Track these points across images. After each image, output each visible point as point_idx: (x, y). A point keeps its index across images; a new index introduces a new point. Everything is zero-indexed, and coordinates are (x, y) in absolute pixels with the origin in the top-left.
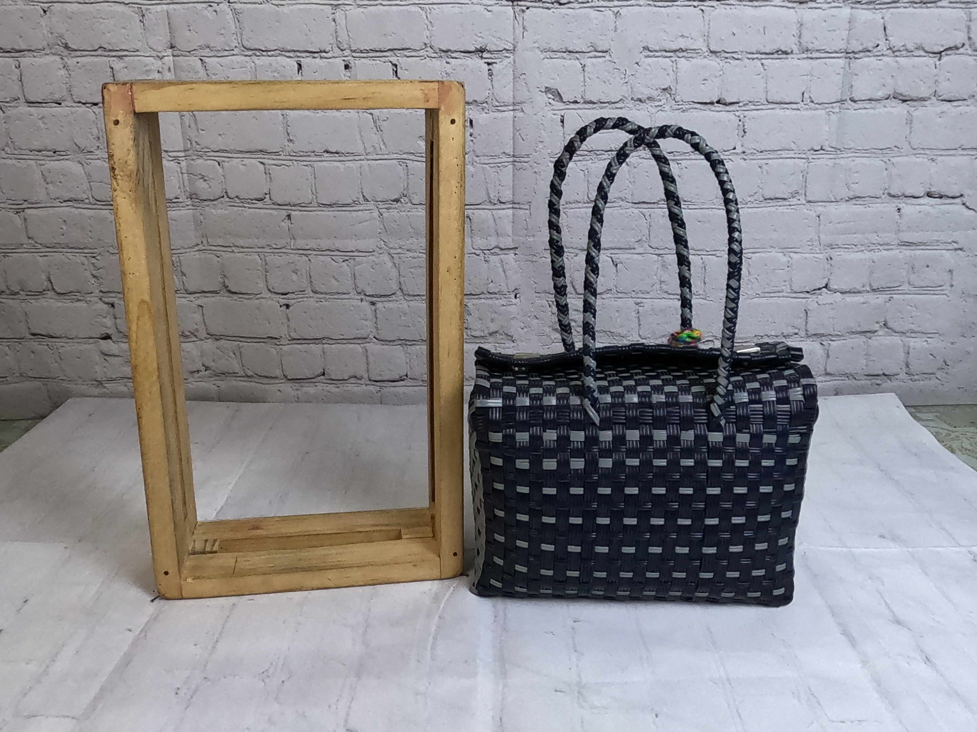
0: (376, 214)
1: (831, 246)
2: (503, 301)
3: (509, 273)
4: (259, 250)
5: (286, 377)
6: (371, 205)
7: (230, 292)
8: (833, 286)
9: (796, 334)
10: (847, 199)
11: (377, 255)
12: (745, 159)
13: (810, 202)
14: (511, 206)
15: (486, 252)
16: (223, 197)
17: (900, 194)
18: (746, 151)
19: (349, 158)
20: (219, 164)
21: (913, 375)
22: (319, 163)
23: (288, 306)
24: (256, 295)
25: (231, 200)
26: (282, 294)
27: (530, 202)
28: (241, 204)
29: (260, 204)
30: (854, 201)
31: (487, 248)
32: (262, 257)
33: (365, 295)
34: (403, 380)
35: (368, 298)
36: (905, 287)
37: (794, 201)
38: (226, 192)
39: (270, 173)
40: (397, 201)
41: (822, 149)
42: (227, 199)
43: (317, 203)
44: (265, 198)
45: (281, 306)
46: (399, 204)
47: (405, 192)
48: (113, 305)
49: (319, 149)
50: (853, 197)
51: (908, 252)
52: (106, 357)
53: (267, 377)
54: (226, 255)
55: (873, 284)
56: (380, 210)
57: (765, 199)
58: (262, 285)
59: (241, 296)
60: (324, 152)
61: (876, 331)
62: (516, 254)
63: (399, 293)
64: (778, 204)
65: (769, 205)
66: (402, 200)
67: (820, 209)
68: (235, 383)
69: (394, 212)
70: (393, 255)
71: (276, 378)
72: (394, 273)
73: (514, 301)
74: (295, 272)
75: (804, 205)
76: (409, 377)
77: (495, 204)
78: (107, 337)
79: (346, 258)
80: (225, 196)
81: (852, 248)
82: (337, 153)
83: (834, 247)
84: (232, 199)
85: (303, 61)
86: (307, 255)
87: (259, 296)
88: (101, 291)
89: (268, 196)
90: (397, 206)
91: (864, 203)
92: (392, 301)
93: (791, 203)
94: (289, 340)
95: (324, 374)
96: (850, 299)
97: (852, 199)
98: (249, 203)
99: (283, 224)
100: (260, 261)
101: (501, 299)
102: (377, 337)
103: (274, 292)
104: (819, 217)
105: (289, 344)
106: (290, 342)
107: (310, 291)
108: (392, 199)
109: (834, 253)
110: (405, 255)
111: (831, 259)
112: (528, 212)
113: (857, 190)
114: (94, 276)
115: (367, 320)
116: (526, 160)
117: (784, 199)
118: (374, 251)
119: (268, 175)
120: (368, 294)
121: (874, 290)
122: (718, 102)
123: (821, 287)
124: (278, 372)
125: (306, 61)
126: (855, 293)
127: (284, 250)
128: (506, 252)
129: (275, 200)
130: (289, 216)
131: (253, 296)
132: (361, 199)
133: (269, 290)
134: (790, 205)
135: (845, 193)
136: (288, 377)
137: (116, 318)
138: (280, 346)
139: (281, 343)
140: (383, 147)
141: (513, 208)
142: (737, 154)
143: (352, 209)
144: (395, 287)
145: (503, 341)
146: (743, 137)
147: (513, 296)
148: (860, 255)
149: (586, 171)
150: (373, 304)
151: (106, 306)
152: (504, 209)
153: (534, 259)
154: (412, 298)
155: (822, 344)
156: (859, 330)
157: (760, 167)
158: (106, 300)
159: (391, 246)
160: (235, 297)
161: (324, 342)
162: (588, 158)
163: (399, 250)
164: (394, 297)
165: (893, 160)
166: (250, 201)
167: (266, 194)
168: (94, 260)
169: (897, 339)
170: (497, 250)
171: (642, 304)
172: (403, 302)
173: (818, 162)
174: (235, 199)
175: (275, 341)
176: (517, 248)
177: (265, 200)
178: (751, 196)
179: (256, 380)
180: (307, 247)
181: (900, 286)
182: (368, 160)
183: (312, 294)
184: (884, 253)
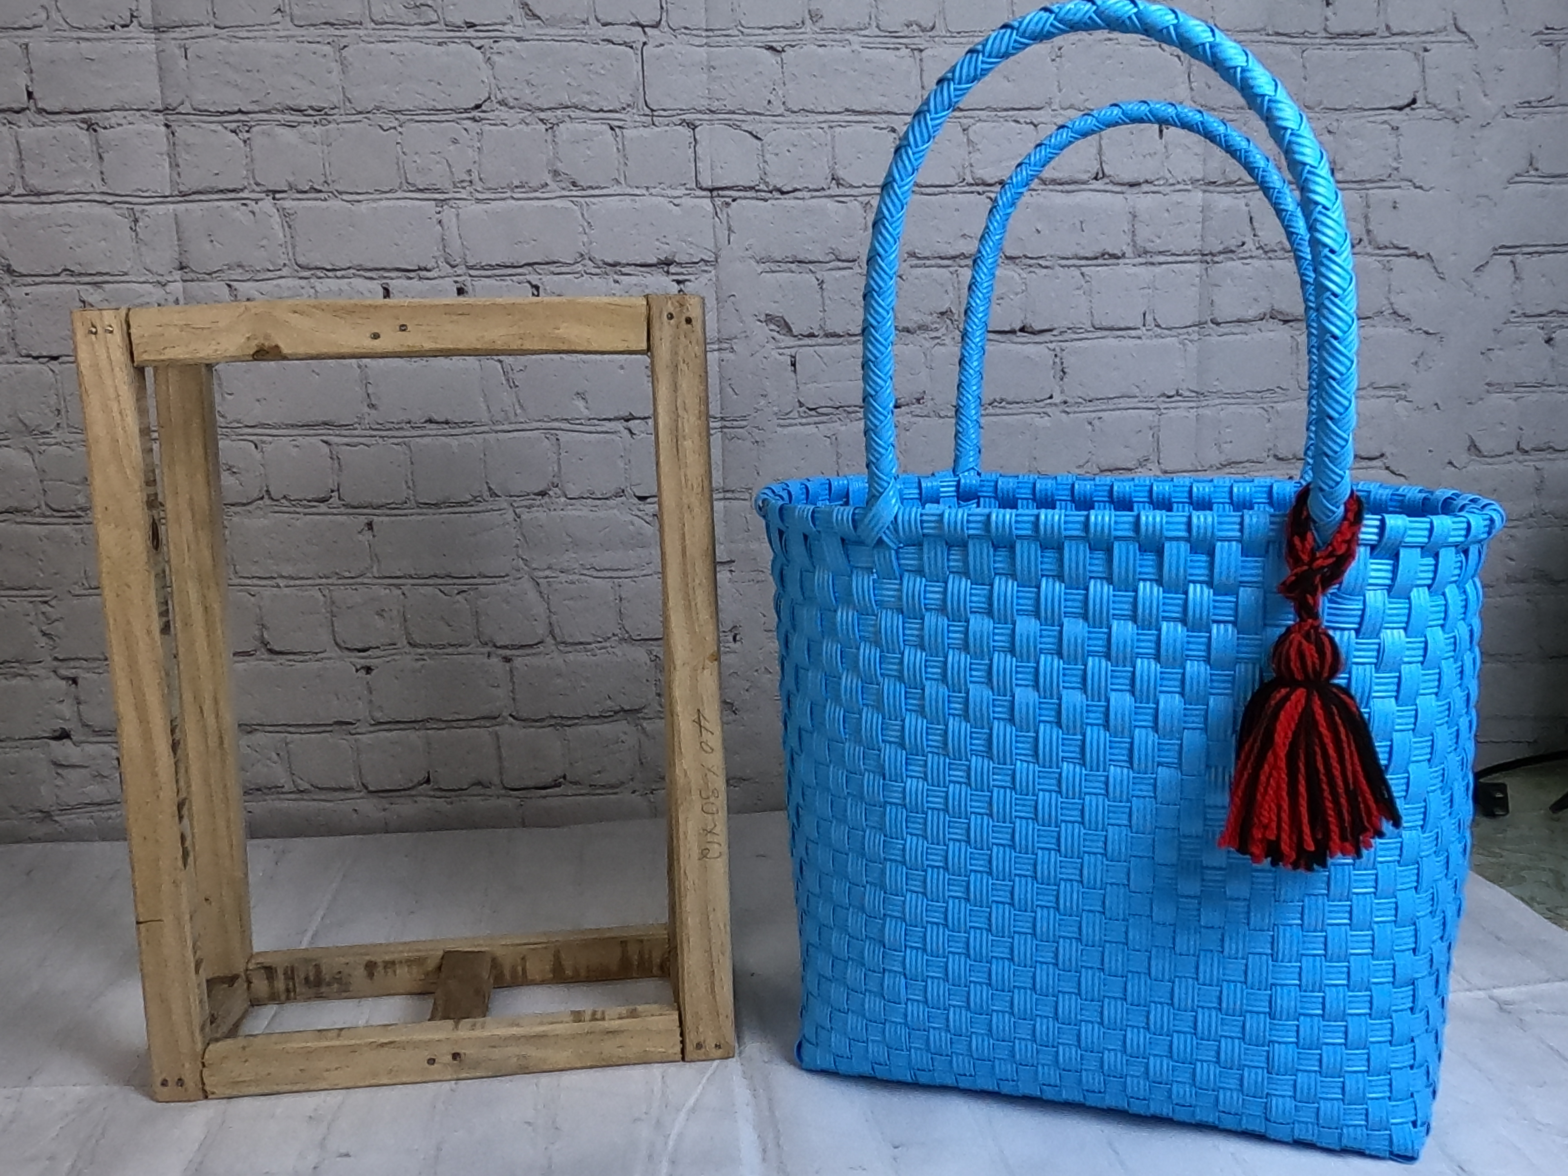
0: (510, 516)
5: (366, 788)
6: (503, 502)
7: (271, 651)
11: (512, 582)
18: (1068, 399)
20: (256, 447)
22: (418, 439)
28: (292, 509)
33: (495, 646)
35: (500, 652)
38: (267, 491)
40: (543, 494)
41: (1178, 394)
43: (416, 502)
46: (546, 499)
47: (556, 480)
48: (75, 681)
49: (418, 416)
52: (60, 771)
56: (517, 510)
59: (291, 657)
60: (426, 422)
63: (549, 640)
66: (551, 493)
72: (540, 609)
74: (380, 613)
76: (568, 778)
78: (64, 735)
79: (465, 588)
82: (447, 423)
85: (393, 284)
86: (398, 586)
88: (56, 659)
89: (335, 494)
90: (543, 501)
92: (540, 653)
95: (428, 781)
98: (305, 507)
99: (360, 537)
100: (322, 598)
102: (516, 714)
103: (347, 649)
105: (371, 732)
106: (372, 729)
107: (405, 642)
114: (44, 634)
115: (498, 686)
118: (507, 575)
120: (498, 644)
122: (1022, 330)
124: (353, 781)
125: (396, 284)
129: (348, 500)
133: (337, 644)
136: (371, 788)
137: (79, 703)
139: (359, 730)
143: (472, 509)
144: (541, 630)
146: (1062, 379)
150: (507, 660)
151: (64, 682)
158: (64, 672)
159: (534, 566)
160: (281, 659)
161: (428, 725)
164: (541, 648)
165: (1279, 407)
168: (45, 608)
172: (555, 654)
173: (1172, 413)
179: (315, 797)
182: (496, 432)
183: (408, 649)
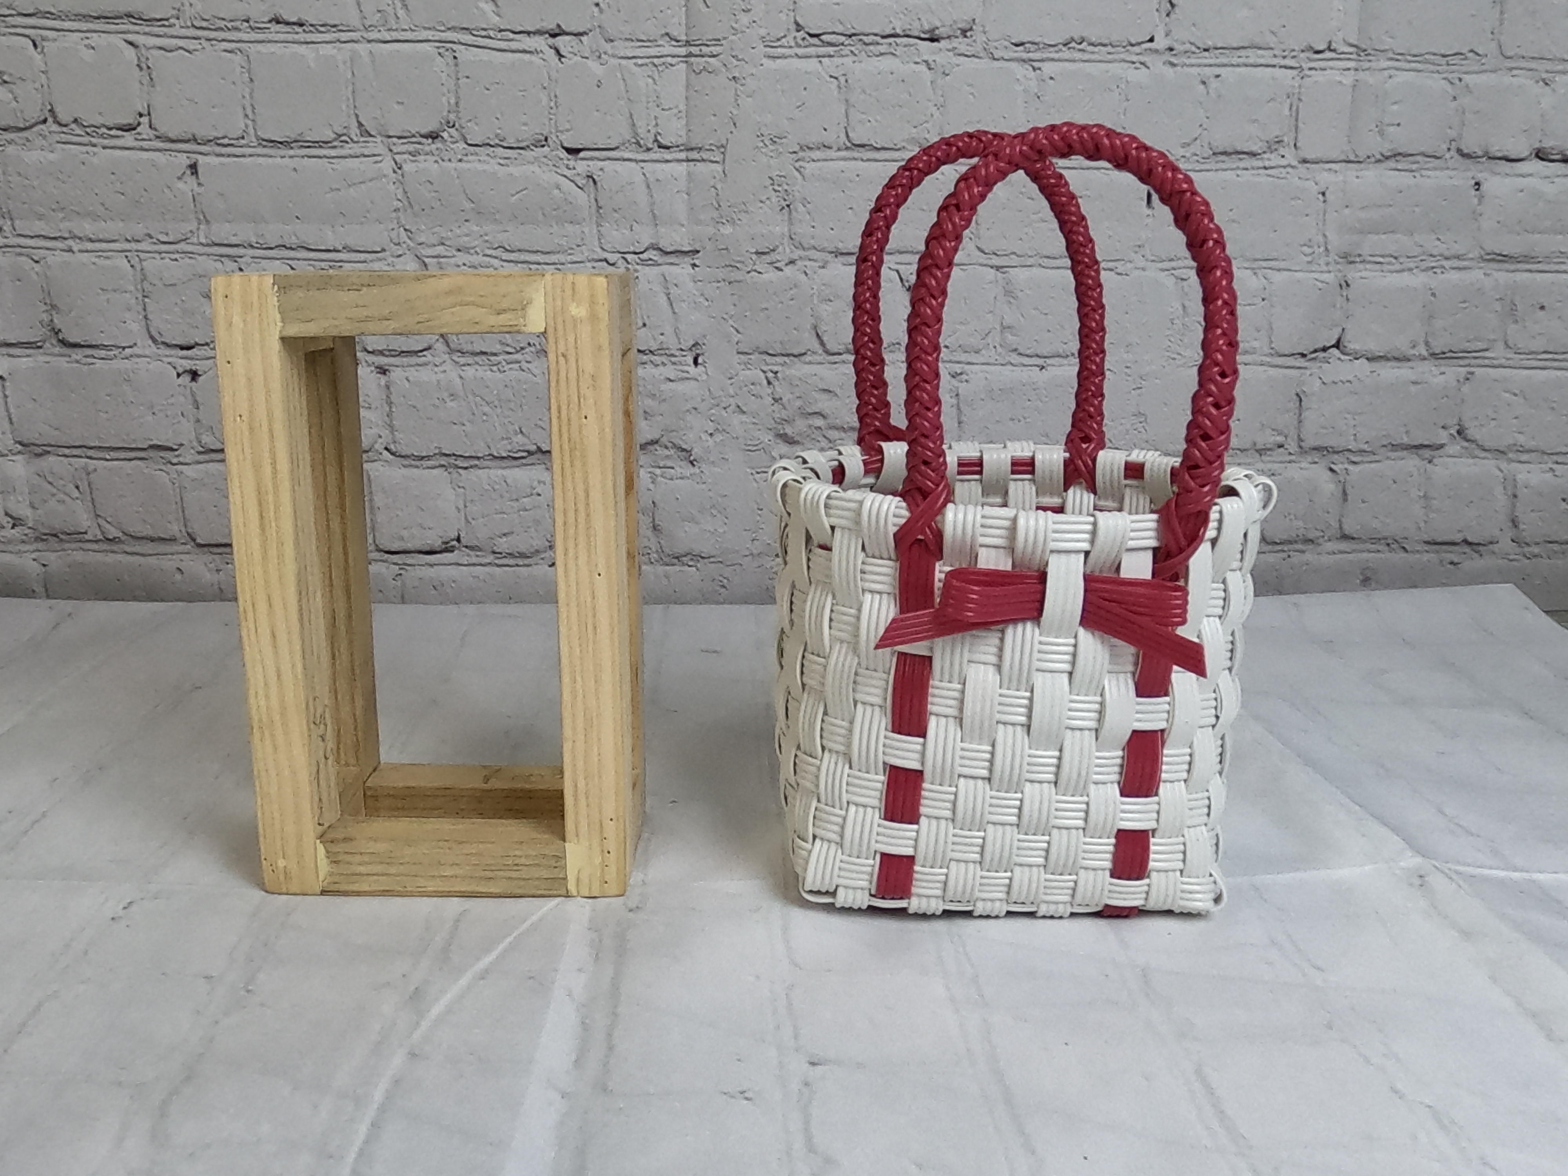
1: (1348, 258)
2: (670, 371)
3: (682, 307)
4: (127, 246)
8: (1352, 346)
9: (1281, 446)
10: (1379, 157)
12: (1173, 65)
13: (1305, 161)
14: (683, 156)
15: (629, 257)
16: (45, 121)
17: (1480, 153)
19: (327, 37)
21: (1528, 545)
23: (194, 375)
24: (124, 348)
25: (65, 129)
26: (182, 348)
27: (722, 146)
29: (128, 139)
30: (1391, 164)
31: (632, 249)
32: (135, 261)
34: (451, 550)
36: (1498, 352)
37: (1273, 159)
39: (149, 68)
42: (55, 128)
44: (139, 124)
45: (179, 375)
50: (1389, 154)
51: (1502, 276)
53: (152, 540)
54: (56, 259)
55: (1433, 343)
57: (1214, 154)
58: (135, 327)
61: (1441, 447)
62: (694, 265)
64: (1242, 165)
65: (1223, 166)
67: (1325, 177)
68: (79, 556)
69: (428, 165)
70: (426, 260)
71: (172, 540)
73: (692, 369)
75: (1292, 167)
77: (649, 149)
80: (50, 120)
81: (1389, 263)
83: (1352, 259)
84: (66, 126)
87: (128, 351)
91: (1414, 167)
93: (1267, 164)
94: (199, 453)
96: (1389, 372)
97: (1387, 158)
101: (664, 364)
104: (1323, 194)
108: (423, 132)
109: (1353, 274)
110: (452, 260)
111: (1348, 285)
112: (719, 168)
113: (1399, 138)
116: (715, 50)
117: (1253, 154)
119: (145, 72)
121: (1433, 355)
123: (1328, 345)
126: (1396, 359)
127: (182, 246)
128: (672, 259)
130: (193, 168)
131: (116, 352)
132: (354, 131)
134: (1265, 168)
135: (1376, 145)
138: (179, 467)
140: (401, 13)
141: (688, 160)
142: (1156, 51)
145: (669, 464)
147: (690, 360)
148: (1406, 279)
149: (842, 80)
152: (667, 161)
153: (735, 275)
154: (470, 360)
155: (1331, 470)
156: (1406, 440)
157: (1204, 83)
162: (846, 51)
163: (440, 250)
166: (104, 130)
167: (141, 115)
169: (1489, 465)
170: (652, 254)
171: (964, 377)
174: (73, 126)
175: (168, 455)
176: (698, 252)
177: (139, 129)
178: (1185, 145)
180: (234, 240)
181: (1487, 350)
184: (1455, 276)
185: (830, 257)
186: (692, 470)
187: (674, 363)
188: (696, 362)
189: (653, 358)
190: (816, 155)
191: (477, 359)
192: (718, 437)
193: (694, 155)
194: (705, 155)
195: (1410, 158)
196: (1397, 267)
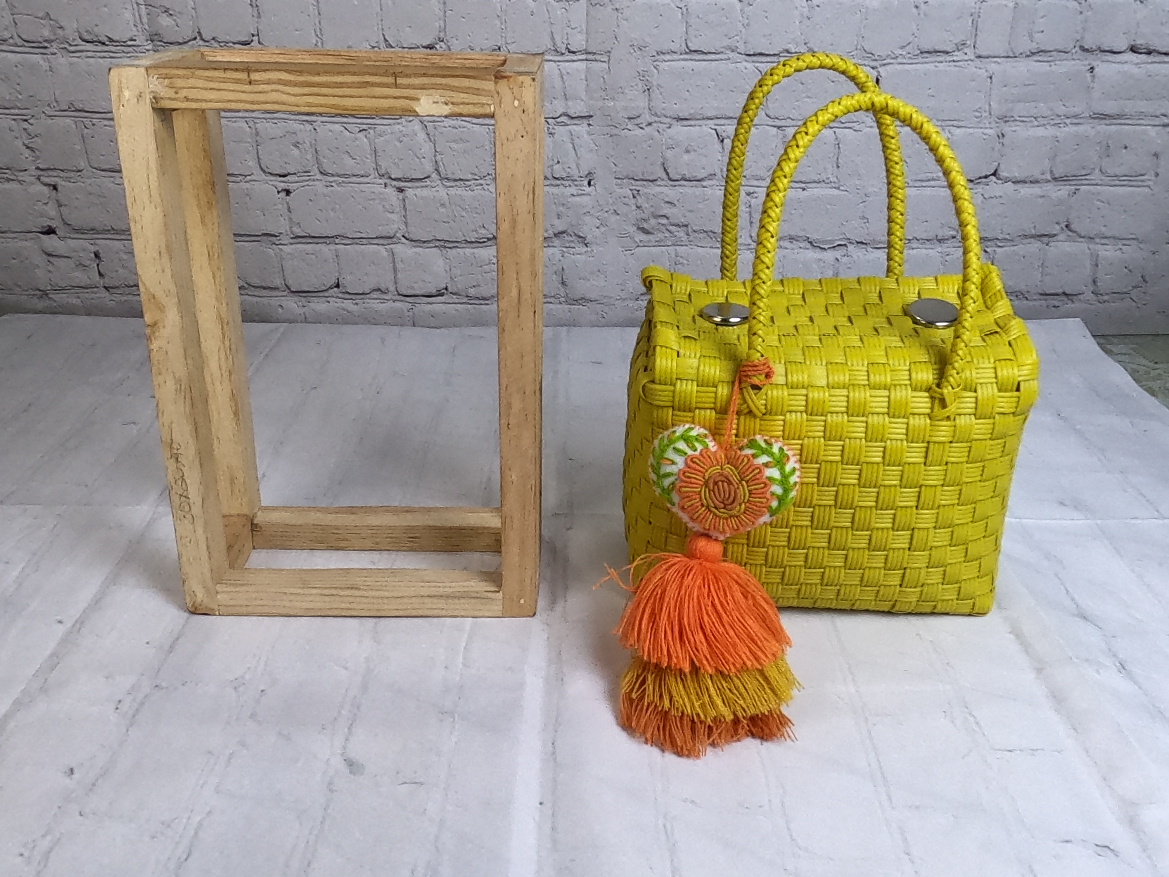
1: (1004, 119)
2: (573, 190)
3: (581, 152)
4: (247, 114)
5: (289, 289)
8: (1003, 174)
9: (954, 237)
10: (1028, 53)
11: (404, 123)
13: (980, 57)
14: (584, 57)
15: (550, 121)
16: (195, 39)
17: (1095, 48)
21: (1101, 295)
23: (288, 192)
24: (246, 176)
25: (207, 44)
26: (281, 176)
27: (609, 52)
30: (1036, 57)
31: (551, 116)
32: (251, 124)
33: (390, 178)
34: (442, 295)
35: (394, 183)
36: (1096, 176)
37: (958, 56)
38: (199, 33)
39: (257, 6)
40: (430, 47)
42: (201, 43)
44: (252, 41)
45: (279, 192)
47: (442, 35)
48: (55, 188)
50: (1035, 51)
51: (1102, 128)
52: (51, 259)
53: (264, 288)
55: (1055, 172)
57: (921, 53)
58: (252, 163)
61: (1055, 235)
62: (589, 125)
63: (434, 176)
64: (939, 59)
65: (927, 60)
66: (437, 46)
67: (993, 67)
70: (427, 124)
71: (276, 289)
72: (427, 149)
73: (587, 188)
74: (296, 145)
75: (971, 60)
76: (450, 290)
77: (563, 54)
78: (50, 231)
79: (364, 127)
80: (198, 38)
81: (1030, 121)
83: (1007, 119)
84: (208, 41)
86: (311, 122)
87: (248, 178)
88: (38, 168)
89: (256, 38)
91: (1050, 59)
92: (427, 186)
93: (955, 58)
94: (292, 238)
95: (338, 286)
96: (1025, 190)
97: (1034, 54)
100: (248, 129)
101: (570, 186)
102: (406, 235)
103: (269, 173)
104: (991, 78)
105: (291, 244)
106: (292, 241)
107: (317, 171)
108: (424, 44)
109: (1007, 129)
110: (442, 124)
111: (1003, 135)
112: (605, 65)
113: (1042, 41)
114: (28, 148)
115: (393, 213)
117: (947, 53)
118: (400, 118)
119: (255, 9)
120: (393, 177)
121: (1055, 179)
123: (988, 173)
124: (278, 282)
126: (1031, 182)
127: (280, 115)
128: (576, 121)
131: (241, 178)
132: (382, 44)
133: (262, 169)
134: (954, 61)
135: (1027, 46)
136: (292, 289)
137: (60, 206)
138: (280, 246)
139: (281, 242)
141: (587, 60)
144: (429, 167)
145: (572, 245)
147: (586, 183)
148: (1040, 132)
149: (684, 10)
150: (401, 190)
151: (45, 188)
152: (574, 61)
153: (615, 131)
154: (451, 184)
155: (985, 251)
156: (1033, 232)
157: (917, 7)
158: (44, 179)
161: (337, 241)
164: (428, 182)
166: (231, 44)
167: (253, 35)
168: (25, 125)
169: (1083, 246)
170: (563, 119)
171: (756, 195)
172: (441, 188)
173: (994, 2)
174: (213, 42)
175: (274, 238)
176: (592, 116)
177: (252, 44)
178: (903, 47)
179: (250, 293)
181: (1090, 174)
183: (319, 176)
184: (1074, 128)
185: (674, 122)
186: (585, 249)
187: (576, 186)
188: (589, 184)
189: (564, 182)
190: (667, 57)
191: (458, 183)
192: (603, 229)
193: (590, 57)
194: (598, 57)
195: (1049, 54)
196: (1036, 123)
